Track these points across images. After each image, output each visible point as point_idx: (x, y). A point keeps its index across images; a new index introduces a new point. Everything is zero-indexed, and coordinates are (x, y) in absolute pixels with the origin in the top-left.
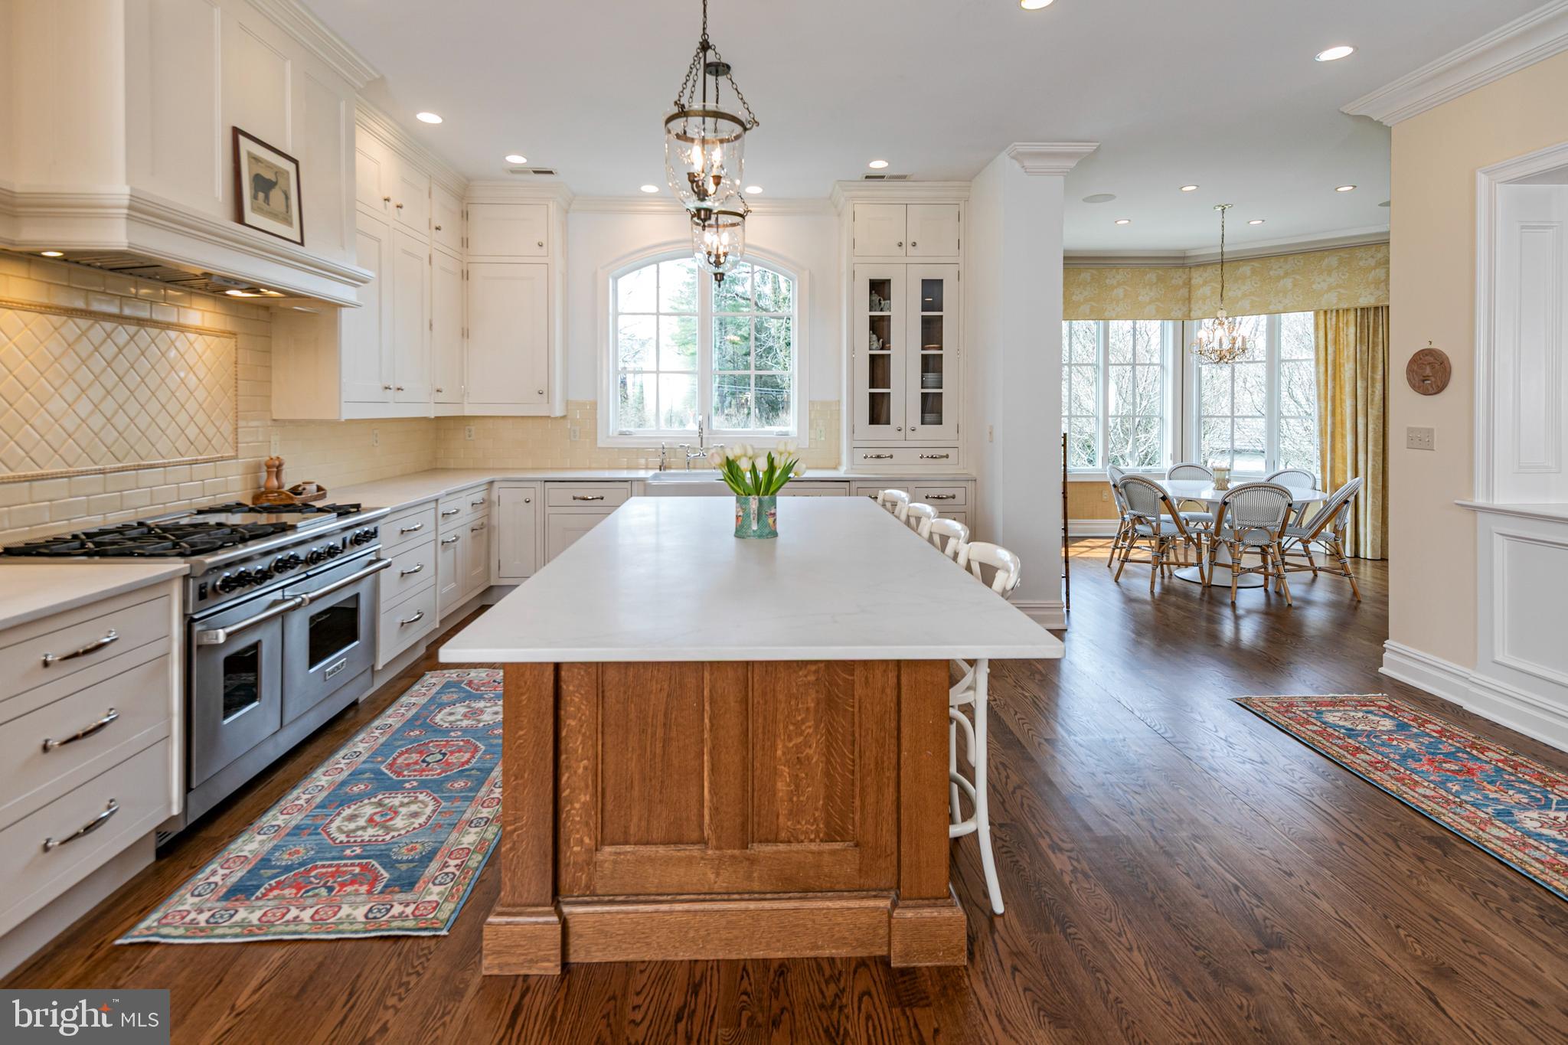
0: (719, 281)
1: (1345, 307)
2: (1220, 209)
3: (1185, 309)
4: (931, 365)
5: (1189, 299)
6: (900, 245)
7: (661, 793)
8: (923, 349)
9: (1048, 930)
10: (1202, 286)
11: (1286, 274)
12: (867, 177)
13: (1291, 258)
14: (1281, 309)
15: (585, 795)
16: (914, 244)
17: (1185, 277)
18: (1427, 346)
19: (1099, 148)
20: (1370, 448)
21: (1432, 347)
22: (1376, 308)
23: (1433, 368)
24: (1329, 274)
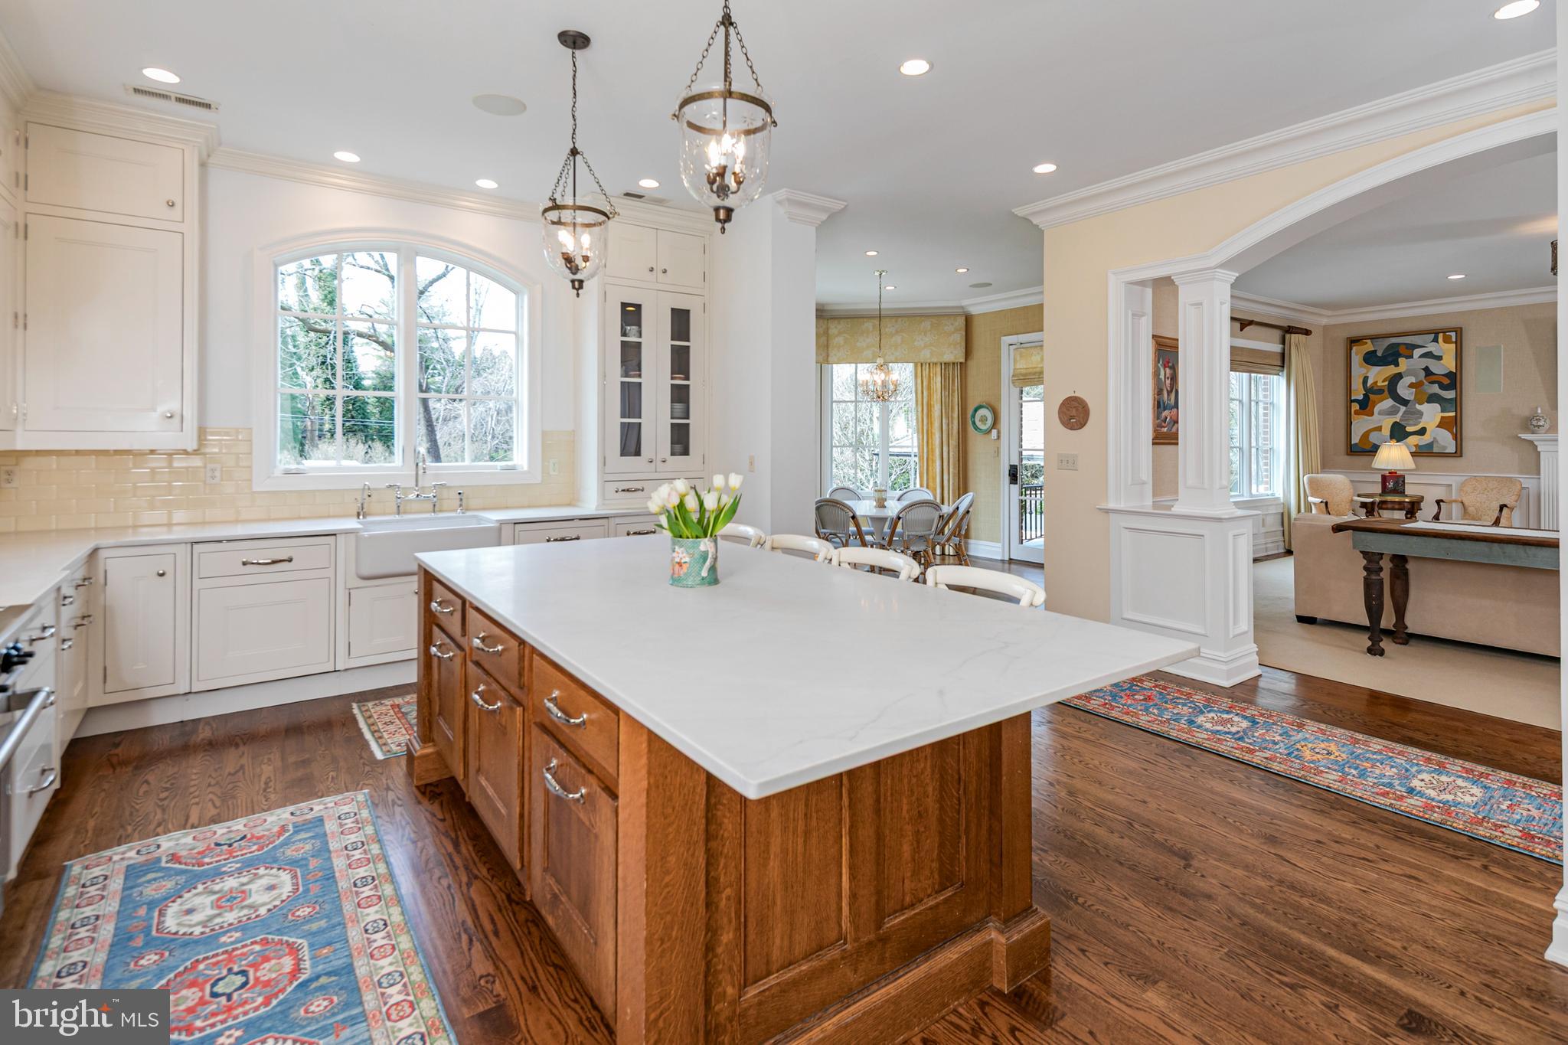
0: (577, 290)
1: (935, 361)
2: (877, 274)
3: (824, 354)
4: (680, 395)
5: (827, 346)
6: (652, 270)
7: (803, 897)
8: (672, 378)
9: (1068, 908)
10: (837, 336)
11: (897, 332)
12: (627, 194)
13: (900, 319)
14: (893, 360)
15: (728, 933)
16: (665, 271)
17: (824, 327)
18: (1073, 395)
19: (846, 206)
20: (951, 470)
21: (1076, 395)
22: (954, 364)
23: (1077, 410)
24: (925, 335)
